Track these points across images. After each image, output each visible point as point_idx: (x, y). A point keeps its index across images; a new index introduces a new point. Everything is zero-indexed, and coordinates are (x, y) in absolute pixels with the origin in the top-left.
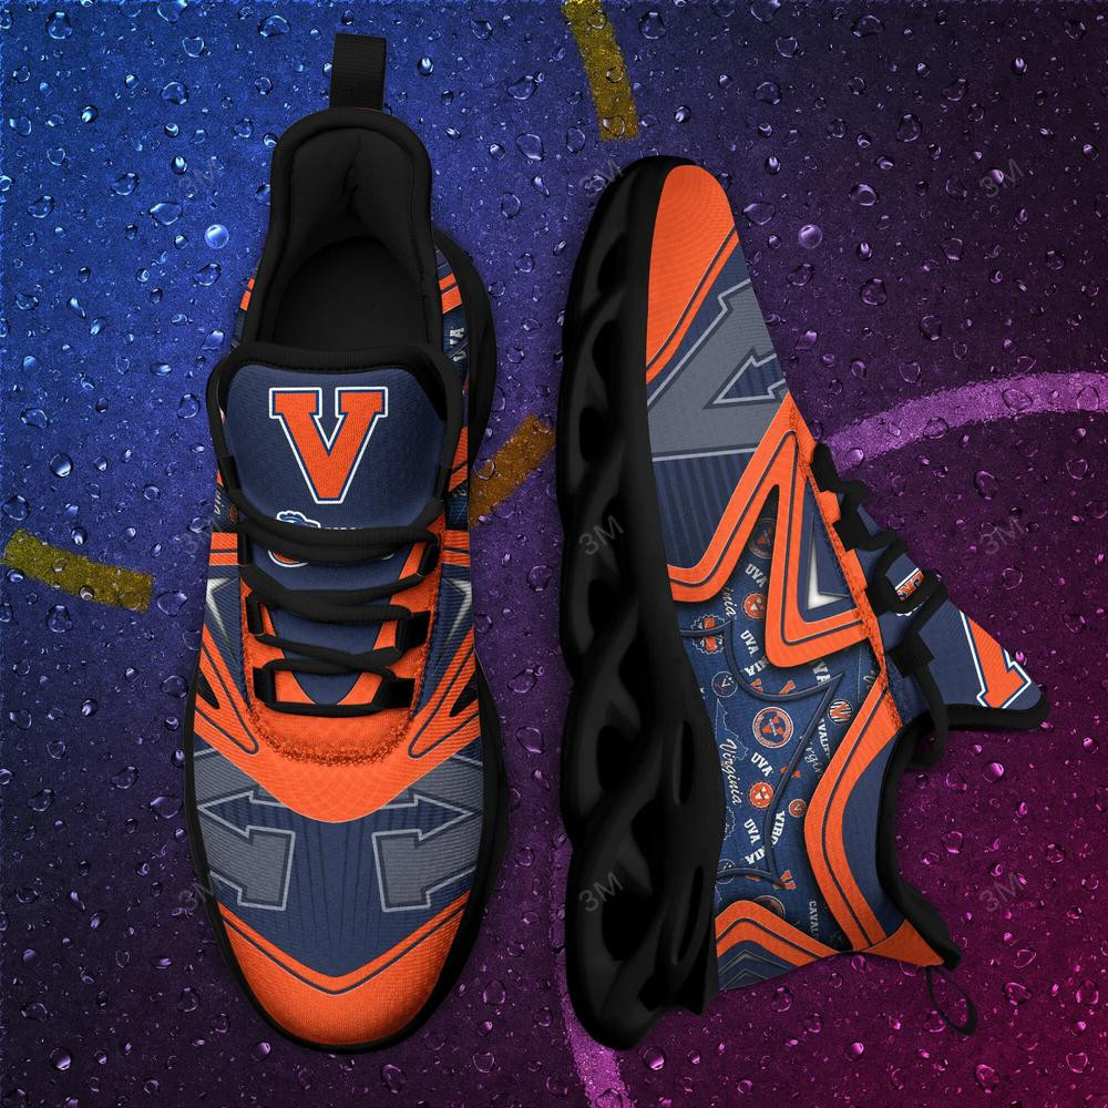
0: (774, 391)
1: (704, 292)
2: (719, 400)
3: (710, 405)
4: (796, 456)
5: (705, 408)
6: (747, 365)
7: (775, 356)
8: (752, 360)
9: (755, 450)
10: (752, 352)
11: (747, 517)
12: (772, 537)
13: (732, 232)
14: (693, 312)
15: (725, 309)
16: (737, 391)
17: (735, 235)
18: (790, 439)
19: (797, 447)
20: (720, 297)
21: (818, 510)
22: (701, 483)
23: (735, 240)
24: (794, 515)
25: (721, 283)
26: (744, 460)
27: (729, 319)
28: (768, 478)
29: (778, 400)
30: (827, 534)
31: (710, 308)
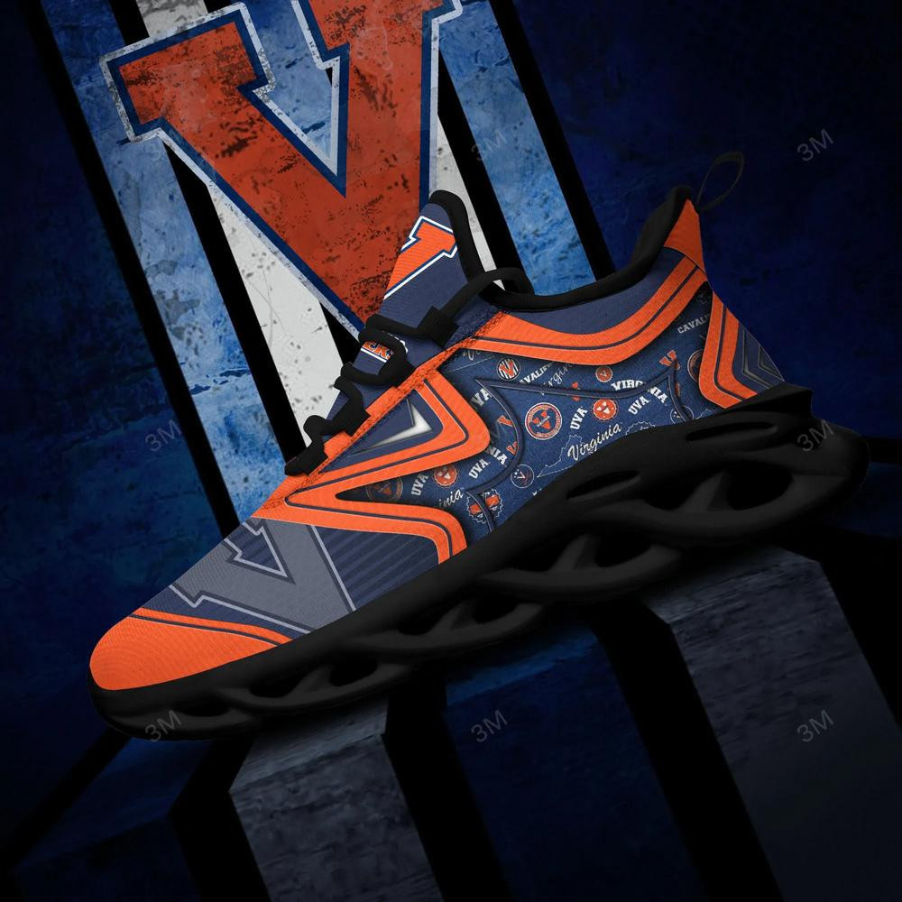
0: (256, 529)
1: (195, 621)
2: (282, 573)
3: (290, 579)
4: (305, 489)
5: (294, 583)
6: (244, 561)
7: (226, 540)
8: (237, 558)
9: (313, 526)
10: (231, 560)
11: (372, 511)
12: (382, 483)
13: (135, 616)
14: (215, 624)
15: (203, 597)
16: (268, 561)
17: (136, 613)
18: (293, 499)
19: (297, 491)
20: (195, 606)
21: (344, 453)
22: (358, 562)
23: (141, 611)
24: (356, 472)
25: (181, 609)
26: (325, 533)
27: (209, 590)
28: (333, 507)
29: (263, 523)
30: (362, 438)
31: (208, 611)
